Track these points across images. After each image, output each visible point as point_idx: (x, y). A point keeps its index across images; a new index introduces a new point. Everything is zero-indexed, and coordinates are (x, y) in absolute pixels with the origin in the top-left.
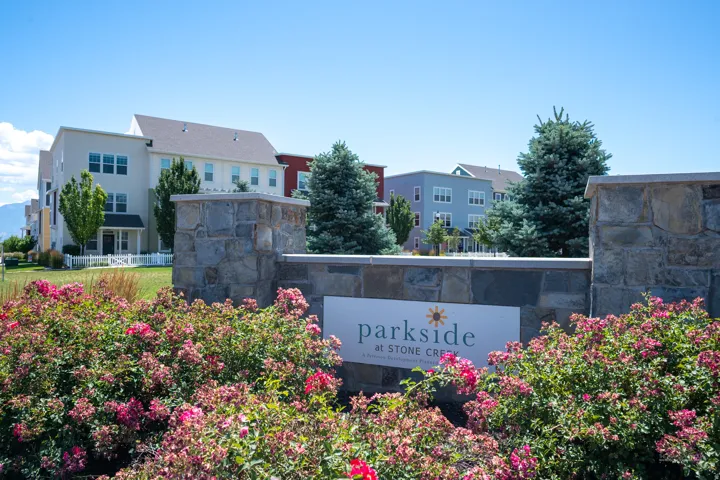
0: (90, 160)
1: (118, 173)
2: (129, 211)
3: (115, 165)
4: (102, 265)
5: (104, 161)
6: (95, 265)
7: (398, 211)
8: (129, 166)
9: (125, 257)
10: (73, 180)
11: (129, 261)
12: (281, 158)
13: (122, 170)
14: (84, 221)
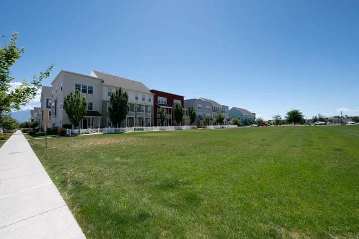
0: (76, 86)
1: (89, 93)
2: (94, 109)
3: (87, 89)
4: (86, 133)
5: (83, 87)
6: (82, 134)
7: (192, 112)
8: (93, 90)
9: (97, 129)
10: (71, 94)
11: (99, 131)
12: (152, 91)
13: (91, 92)
14: (77, 113)
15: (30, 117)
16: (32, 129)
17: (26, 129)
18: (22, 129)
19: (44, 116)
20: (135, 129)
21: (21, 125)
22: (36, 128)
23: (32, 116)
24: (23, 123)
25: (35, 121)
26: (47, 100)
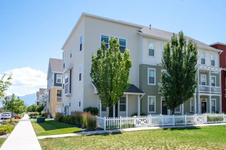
4: (130, 126)
6: (124, 126)
9: (147, 118)
11: (150, 123)
15: (36, 100)
16: (38, 113)
17: (33, 113)
18: (29, 113)
19: (52, 97)
20: (209, 120)
21: (29, 108)
22: (43, 112)
23: (38, 99)
24: (30, 107)
25: (41, 104)
26: (55, 74)
